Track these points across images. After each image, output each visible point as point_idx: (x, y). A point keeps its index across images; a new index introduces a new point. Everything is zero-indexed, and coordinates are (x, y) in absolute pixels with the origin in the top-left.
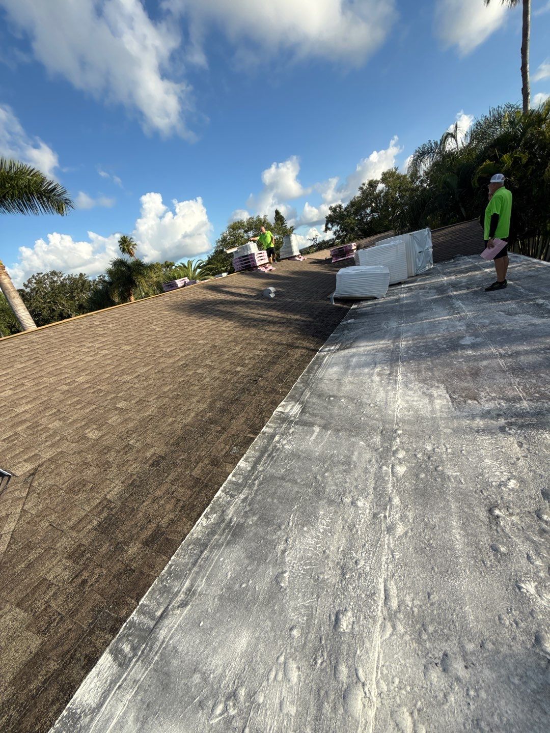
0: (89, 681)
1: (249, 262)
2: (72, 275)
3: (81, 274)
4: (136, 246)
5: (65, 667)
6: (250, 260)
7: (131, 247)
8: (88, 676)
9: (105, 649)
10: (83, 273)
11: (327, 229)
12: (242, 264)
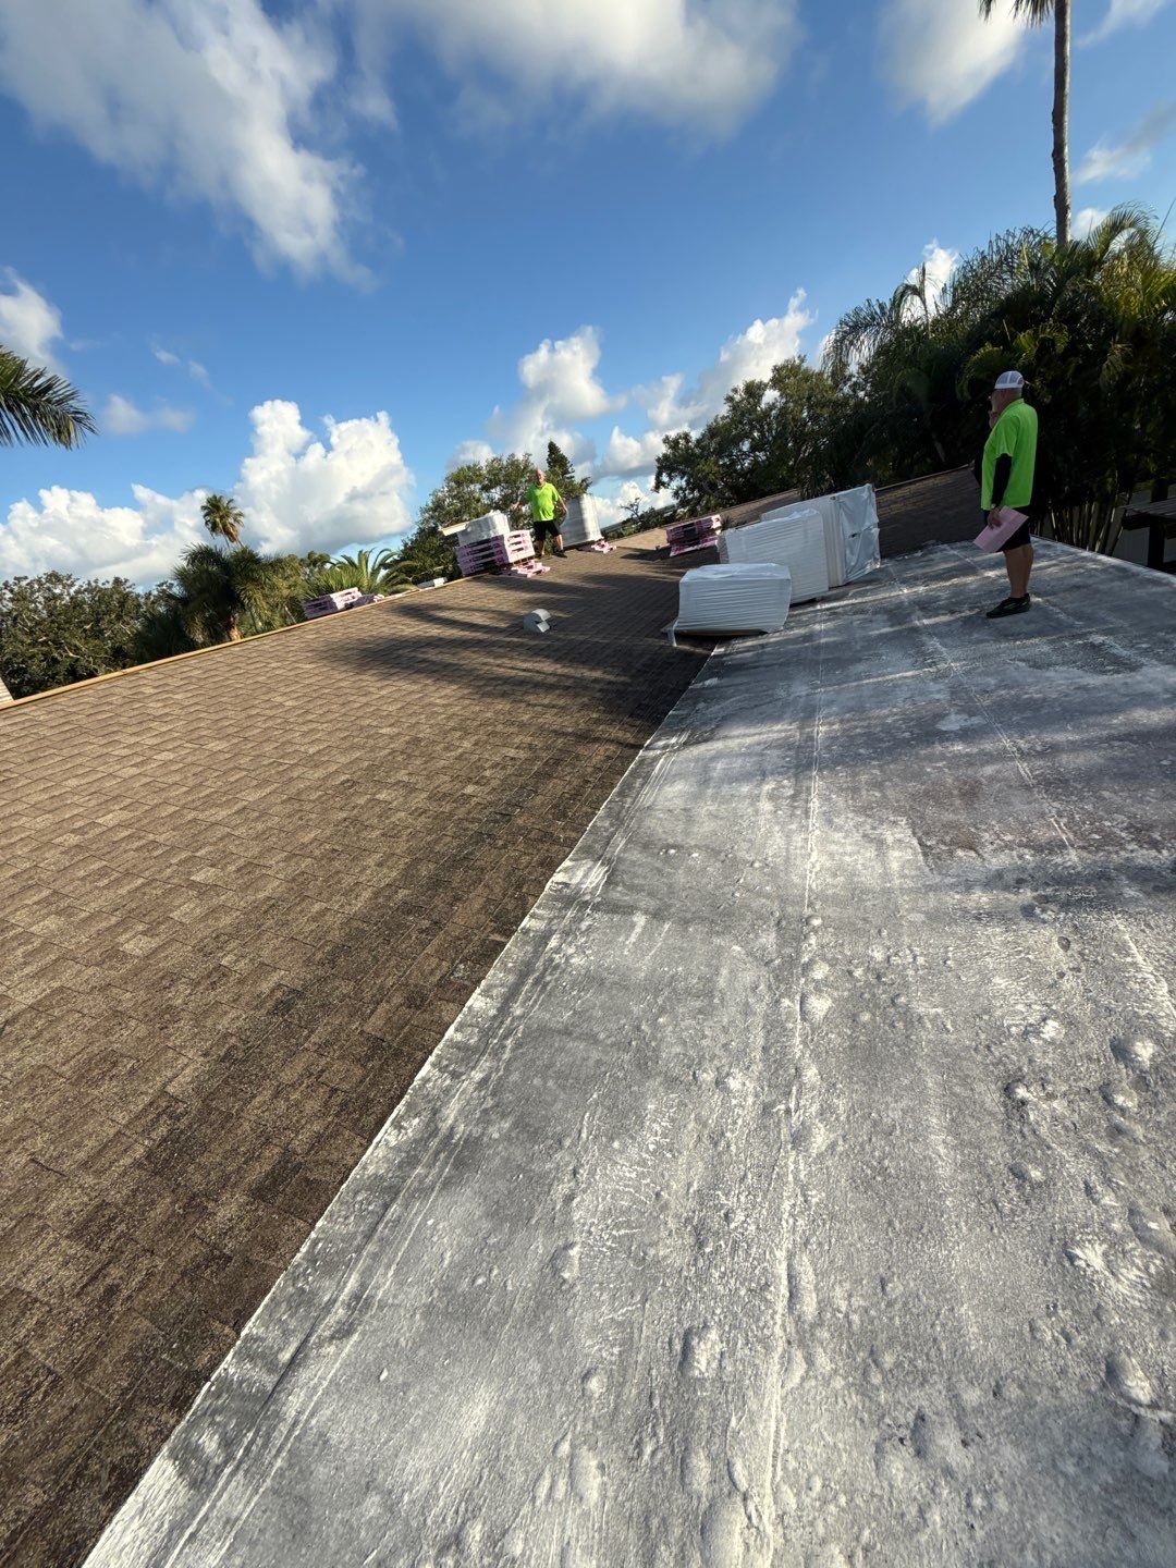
0: (119, 1528)
1: (492, 555)
2: (96, 581)
3: (117, 581)
4: (242, 519)
5: (61, 1499)
6: (494, 550)
7: (231, 520)
8: (118, 1517)
9: (159, 1449)
10: (122, 579)
11: (659, 484)
12: (478, 559)
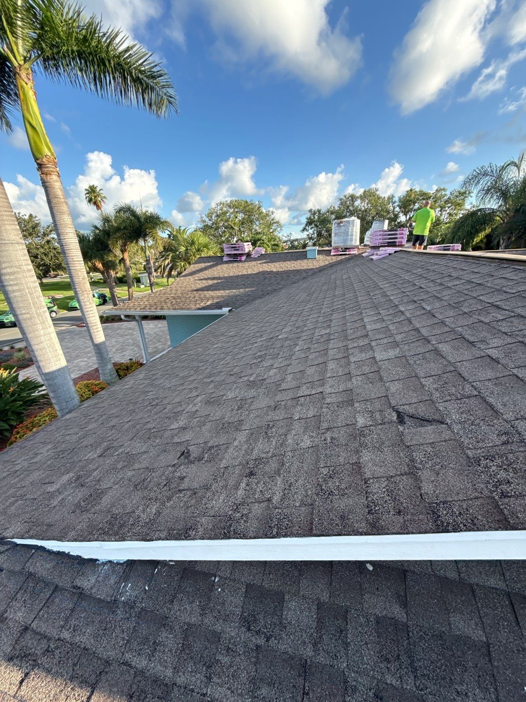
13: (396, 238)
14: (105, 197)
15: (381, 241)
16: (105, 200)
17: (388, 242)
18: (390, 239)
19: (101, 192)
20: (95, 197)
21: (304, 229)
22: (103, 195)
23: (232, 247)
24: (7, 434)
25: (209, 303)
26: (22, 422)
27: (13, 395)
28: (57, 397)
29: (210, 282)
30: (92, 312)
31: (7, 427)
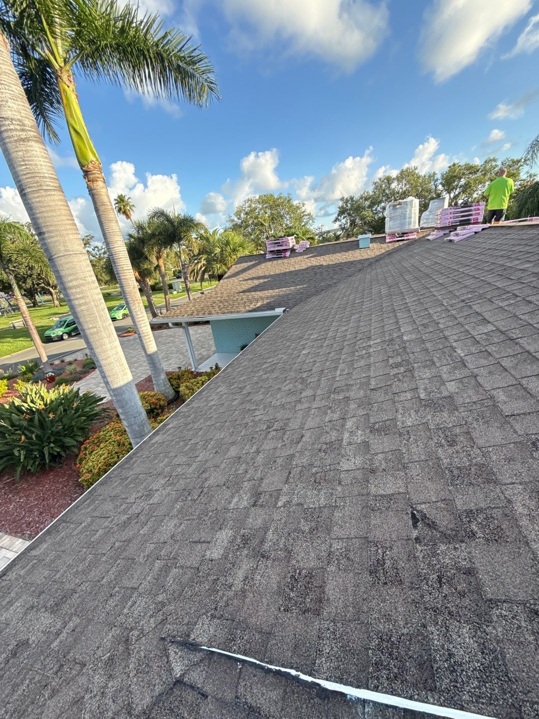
7: (128, 208)
13: (471, 215)
14: (133, 206)
15: (452, 220)
16: (133, 208)
17: (461, 221)
18: (462, 216)
19: (130, 200)
20: (124, 206)
21: (336, 220)
22: (131, 204)
23: (275, 243)
24: (76, 450)
25: (259, 304)
26: (88, 438)
27: (77, 410)
28: (125, 413)
29: (257, 282)
30: (143, 322)
31: (75, 443)
